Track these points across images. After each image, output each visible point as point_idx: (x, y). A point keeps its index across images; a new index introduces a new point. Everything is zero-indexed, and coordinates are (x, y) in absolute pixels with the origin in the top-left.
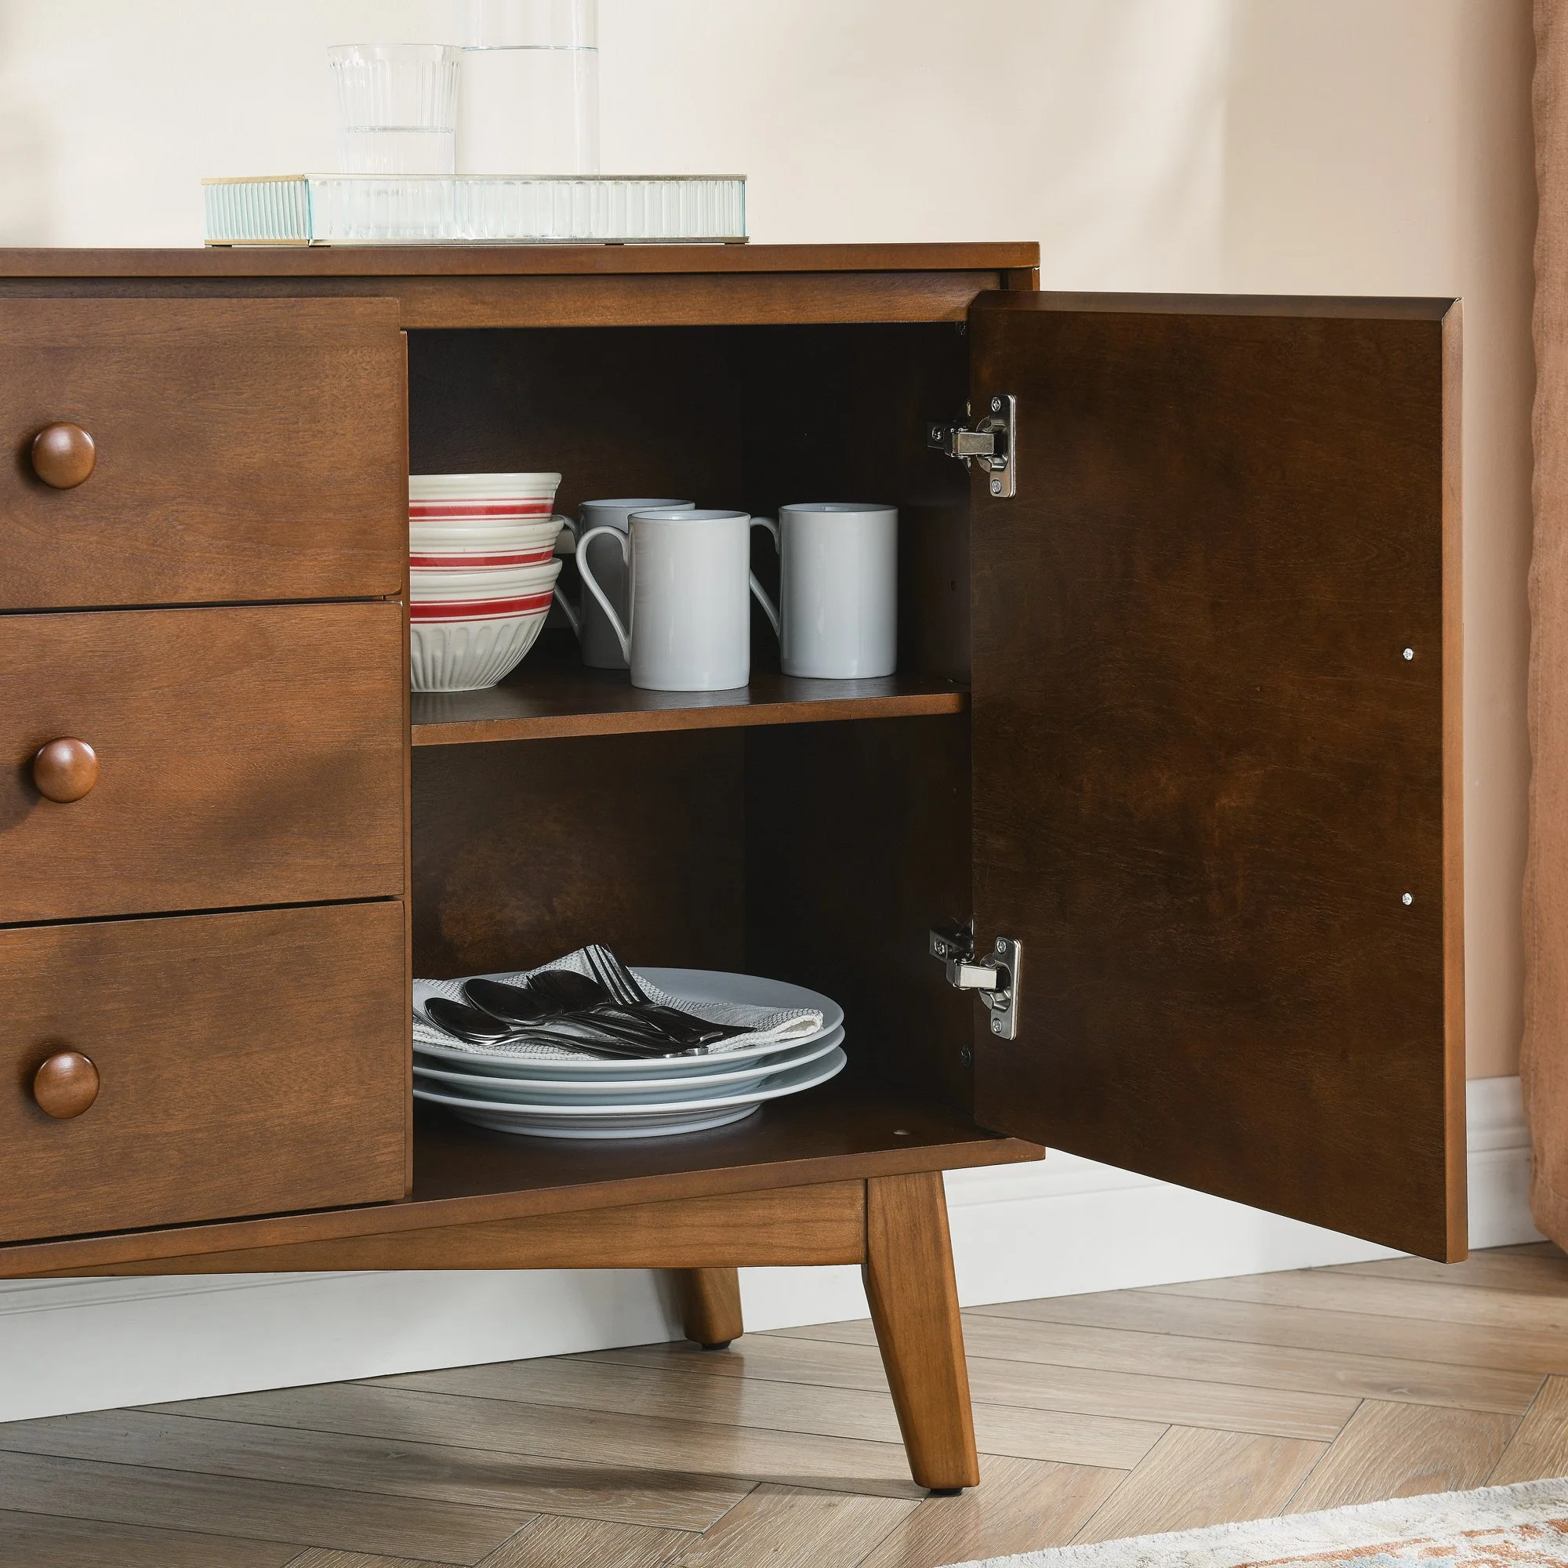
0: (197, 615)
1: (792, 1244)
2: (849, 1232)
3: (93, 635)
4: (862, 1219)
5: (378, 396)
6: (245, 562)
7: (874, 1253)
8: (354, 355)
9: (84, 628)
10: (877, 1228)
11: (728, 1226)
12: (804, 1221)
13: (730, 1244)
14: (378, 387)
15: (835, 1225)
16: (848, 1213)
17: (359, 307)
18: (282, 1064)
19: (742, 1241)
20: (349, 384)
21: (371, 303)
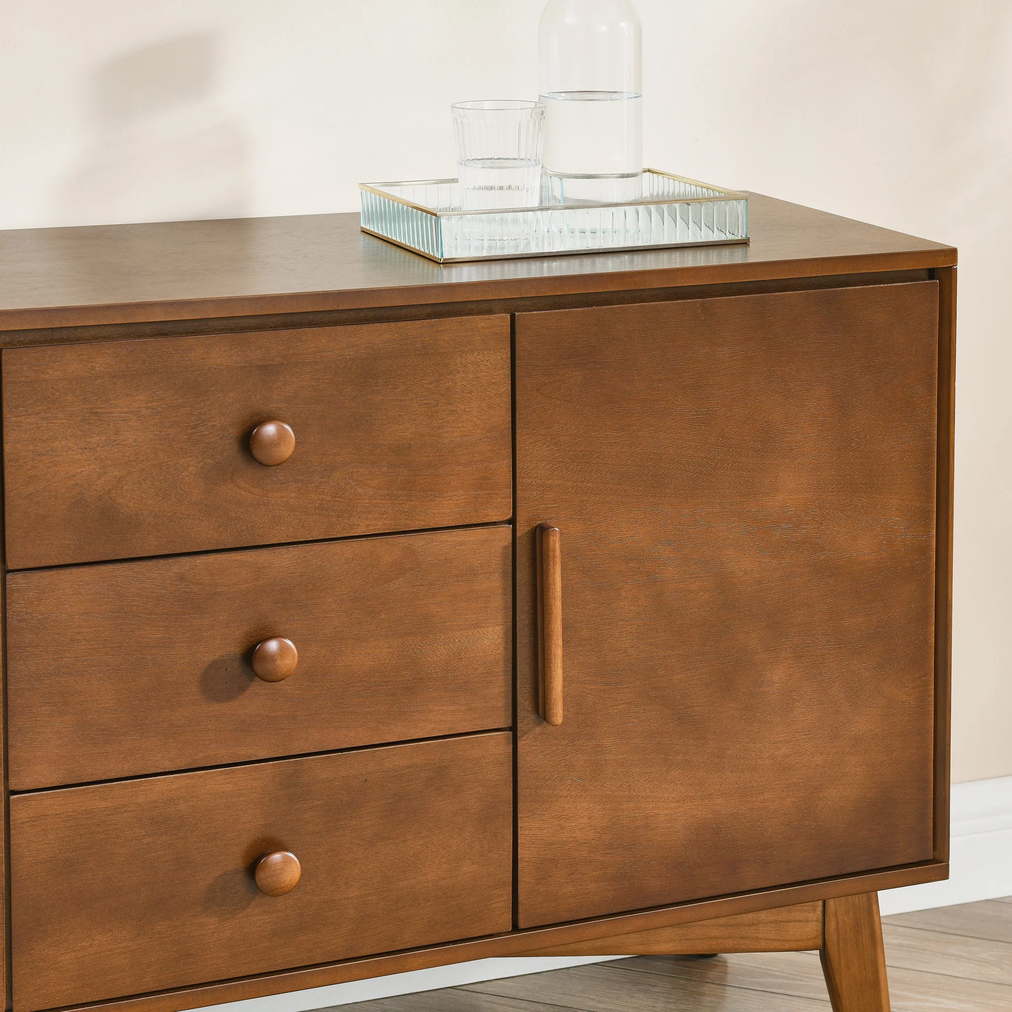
0: (367, 544)
1: (772, 937)
2: (812, 928)
3: (293, 562)
4: (821, 920)
5: (495, 383)
6: (400, 504)
7: (829, 943)
8: (478, 356)
9: (287, 557)
10: (831, 926)
11: (728, 925)
12: (781, 922)
13: (730, 938)
14: (495, 377)
15: (802, 924)
16: (811, 916)
17: (480, 322)
18: (427, 846)
19: (737, 935)
20: (474, 376)
21: (489, 319)
